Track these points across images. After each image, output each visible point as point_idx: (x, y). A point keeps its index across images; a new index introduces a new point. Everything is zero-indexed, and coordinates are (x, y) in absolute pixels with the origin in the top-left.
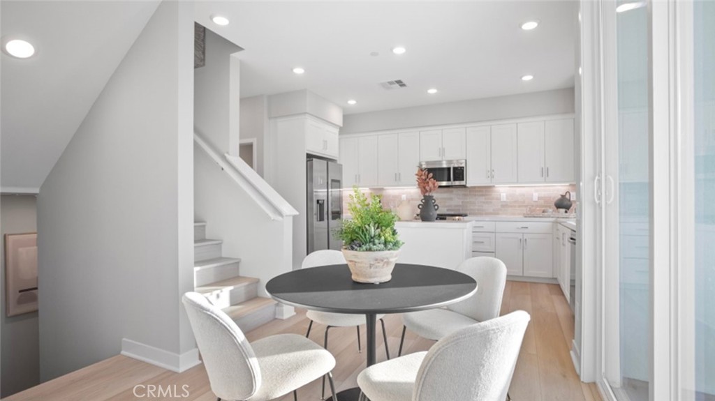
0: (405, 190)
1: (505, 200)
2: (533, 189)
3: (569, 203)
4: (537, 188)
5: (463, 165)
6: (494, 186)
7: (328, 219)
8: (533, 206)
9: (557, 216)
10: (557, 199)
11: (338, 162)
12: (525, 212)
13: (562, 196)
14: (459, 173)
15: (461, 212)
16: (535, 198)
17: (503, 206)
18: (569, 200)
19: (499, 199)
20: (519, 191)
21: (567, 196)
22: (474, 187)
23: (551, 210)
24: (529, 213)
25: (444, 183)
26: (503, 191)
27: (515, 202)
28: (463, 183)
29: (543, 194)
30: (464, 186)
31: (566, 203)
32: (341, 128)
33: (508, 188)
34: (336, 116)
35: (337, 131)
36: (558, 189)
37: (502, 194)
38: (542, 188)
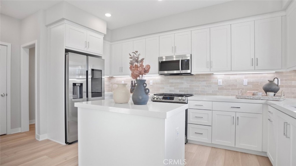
0: (152, 77)
1: (221, 84)
2: (243, 76)
3: (277, 87)
4: (247, 76)
5: (189, 58)
6: (213, 74)
7: (87, 97)
8: (243, 89)
9: (267, 99)
10: (265, 84)
11: (103, 58)
12: (237, 94)
13: (270, 81)
14: (186, 64)
15: (189, 93)
16: (245, 83)
17: (219, 89)
18: (278, 85)
19: (216, 83)
20: (232, 77)
21: (276, 82)
22: (199, 75)
23: (261, 93)
24: (240, 94)
25: (175, 72)
26: (220, 78)
27: (229, 86)
28: (189, 71)
29: (252, 80)
30: (190, 74)
31: (274, 87)
32: (105, 35)
33: (224, 75)
34: (101, 27)
35: (102, 37)
36: (266, 76)
37: (219, 80)
38: (252, 75)
